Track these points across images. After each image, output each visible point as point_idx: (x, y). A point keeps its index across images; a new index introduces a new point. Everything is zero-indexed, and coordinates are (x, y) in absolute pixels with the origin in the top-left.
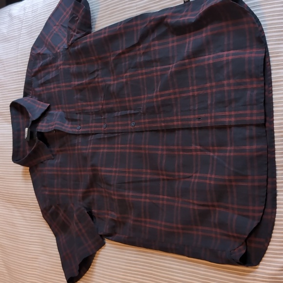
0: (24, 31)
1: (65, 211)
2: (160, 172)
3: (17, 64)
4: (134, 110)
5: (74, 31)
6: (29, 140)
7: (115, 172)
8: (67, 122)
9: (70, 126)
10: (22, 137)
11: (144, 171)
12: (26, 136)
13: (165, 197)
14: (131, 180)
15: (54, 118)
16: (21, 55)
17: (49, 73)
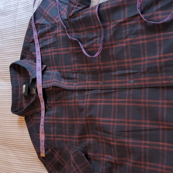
0: (20, 6)
1: (60, 154)
2: (160, 123)
3: (15, 32)
4: (133, 70)
5: (75, 5)
6: (26, 94)
7: (114, 122)
8: (63, 80)
9: (66, 83)
10: (19, 92)
11: (143, 121)
12: (24, 91)
13: (166, 144)
14: (130, 129)
15: (51, 77)
16: (19, 25)
17: (46, 40)
